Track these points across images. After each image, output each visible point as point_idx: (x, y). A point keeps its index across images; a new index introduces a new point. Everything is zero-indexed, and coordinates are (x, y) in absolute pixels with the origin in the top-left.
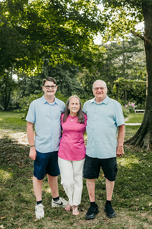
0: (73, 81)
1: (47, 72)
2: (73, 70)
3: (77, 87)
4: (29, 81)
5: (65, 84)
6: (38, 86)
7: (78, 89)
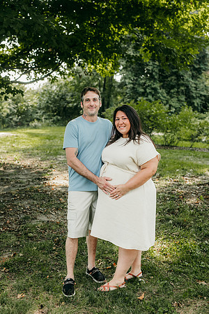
0: (195, 84)
1: (157, 71)
2: (197, 67)
3: (202, 93)
4: (130, 83)
5: (183, 88)
6: (142, 90)
7: (205, 96)
